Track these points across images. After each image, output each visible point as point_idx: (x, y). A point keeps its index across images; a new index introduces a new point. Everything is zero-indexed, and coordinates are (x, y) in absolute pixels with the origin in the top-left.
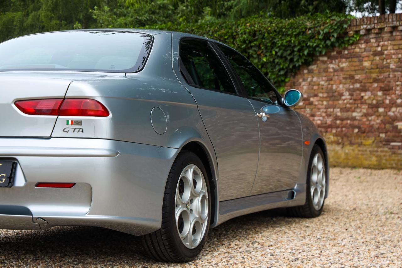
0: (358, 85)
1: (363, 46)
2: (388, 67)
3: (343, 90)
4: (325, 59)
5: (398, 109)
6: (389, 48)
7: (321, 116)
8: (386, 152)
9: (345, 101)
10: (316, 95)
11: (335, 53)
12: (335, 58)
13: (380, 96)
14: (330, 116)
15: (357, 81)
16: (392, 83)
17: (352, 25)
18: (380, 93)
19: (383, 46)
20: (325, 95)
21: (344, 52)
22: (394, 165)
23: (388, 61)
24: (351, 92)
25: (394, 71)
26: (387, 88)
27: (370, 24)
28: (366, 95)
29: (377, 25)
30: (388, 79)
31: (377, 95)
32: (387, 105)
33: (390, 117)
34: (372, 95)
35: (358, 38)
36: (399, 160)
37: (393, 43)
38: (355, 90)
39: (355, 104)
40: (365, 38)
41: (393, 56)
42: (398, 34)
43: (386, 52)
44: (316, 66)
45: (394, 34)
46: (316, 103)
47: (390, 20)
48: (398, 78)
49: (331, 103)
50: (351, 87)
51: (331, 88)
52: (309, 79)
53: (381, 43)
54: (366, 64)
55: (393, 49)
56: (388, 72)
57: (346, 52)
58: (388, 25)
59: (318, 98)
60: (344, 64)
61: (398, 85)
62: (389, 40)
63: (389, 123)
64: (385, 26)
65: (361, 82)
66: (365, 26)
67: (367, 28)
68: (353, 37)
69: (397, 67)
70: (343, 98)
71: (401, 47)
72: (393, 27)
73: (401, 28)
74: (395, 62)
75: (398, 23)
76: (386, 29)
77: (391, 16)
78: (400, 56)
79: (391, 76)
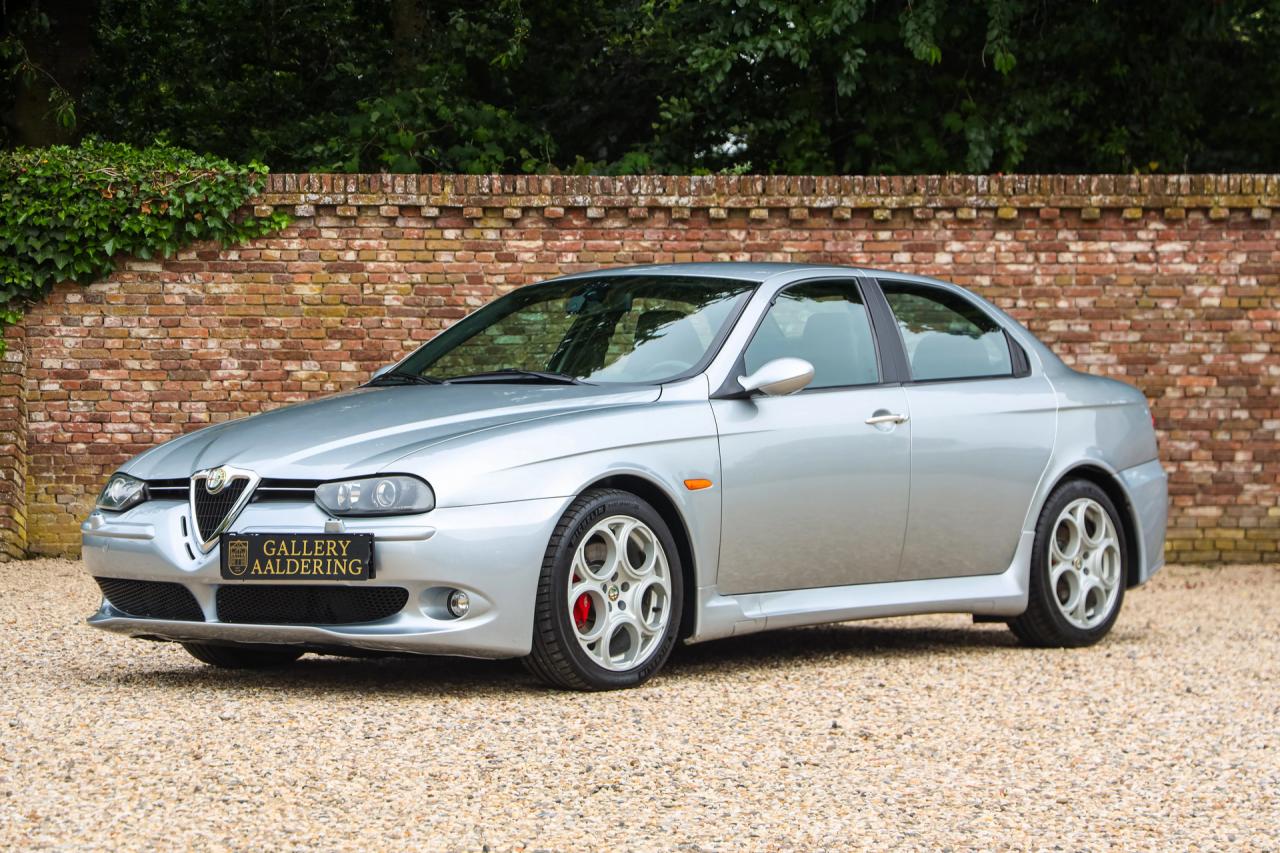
0: (275, 344)
1: (295, 245)
2: (379, 303)
3: (219, 354)
4: (156, 268)
6: (382, 257)
7: (132, 420)
9: (226, 383)
10: (114, 365)
11: (193, 255)
12: (193, 268)
13: (349, 373)
14: (169, 420)
15: (269, 333)
17: (270, 189)
18: (349, 366)
19: (363, 248)
20: (151, 365)
21: (227, 255)
23: (379, 288)
24: (249, 360)
25: (395, 312)
26: (375, 354)
27: (331, 192)
28: (302, 371)
29: (356, 198)
30: (374, 333)
31: (340, 370)
34: (321, 369)
35: (284, 225)
37: (396, 244)
38: (262, 355)
39: (262, 390)
40: (303, 225)
41: (396, 278)
42: (412, 224)
43: (371, 266)
44: (117, 285)
45: (400, 223)
46: (116, 386)
47: (399, 190)
48: (410, 330)
49: (171, 386)
50: (252, 346)
51: (176, 347)
52: (88, 321)
53: (357, 243)
54: (306, 291)
55: (397, 261)
56: (375, 314)
57: (234, 255)
58: (390, 202)
59: (123, 373)
60: (226, 287)
61: (408, 349)
62: (383, 236)
64: (383, 202)
65: (281, 335)
66: (314, 197)
67: (321, 202)
68: (270, 219)
69: (405, 304)
70: (220, 373)
71: (421, 256)
72: (402, 208)
73: (434, 212)
74: (402, 293)
75: (423, 200)
76: (384, 210)
77: (400, 180)
78: (417, 278)
79: (388, 325)
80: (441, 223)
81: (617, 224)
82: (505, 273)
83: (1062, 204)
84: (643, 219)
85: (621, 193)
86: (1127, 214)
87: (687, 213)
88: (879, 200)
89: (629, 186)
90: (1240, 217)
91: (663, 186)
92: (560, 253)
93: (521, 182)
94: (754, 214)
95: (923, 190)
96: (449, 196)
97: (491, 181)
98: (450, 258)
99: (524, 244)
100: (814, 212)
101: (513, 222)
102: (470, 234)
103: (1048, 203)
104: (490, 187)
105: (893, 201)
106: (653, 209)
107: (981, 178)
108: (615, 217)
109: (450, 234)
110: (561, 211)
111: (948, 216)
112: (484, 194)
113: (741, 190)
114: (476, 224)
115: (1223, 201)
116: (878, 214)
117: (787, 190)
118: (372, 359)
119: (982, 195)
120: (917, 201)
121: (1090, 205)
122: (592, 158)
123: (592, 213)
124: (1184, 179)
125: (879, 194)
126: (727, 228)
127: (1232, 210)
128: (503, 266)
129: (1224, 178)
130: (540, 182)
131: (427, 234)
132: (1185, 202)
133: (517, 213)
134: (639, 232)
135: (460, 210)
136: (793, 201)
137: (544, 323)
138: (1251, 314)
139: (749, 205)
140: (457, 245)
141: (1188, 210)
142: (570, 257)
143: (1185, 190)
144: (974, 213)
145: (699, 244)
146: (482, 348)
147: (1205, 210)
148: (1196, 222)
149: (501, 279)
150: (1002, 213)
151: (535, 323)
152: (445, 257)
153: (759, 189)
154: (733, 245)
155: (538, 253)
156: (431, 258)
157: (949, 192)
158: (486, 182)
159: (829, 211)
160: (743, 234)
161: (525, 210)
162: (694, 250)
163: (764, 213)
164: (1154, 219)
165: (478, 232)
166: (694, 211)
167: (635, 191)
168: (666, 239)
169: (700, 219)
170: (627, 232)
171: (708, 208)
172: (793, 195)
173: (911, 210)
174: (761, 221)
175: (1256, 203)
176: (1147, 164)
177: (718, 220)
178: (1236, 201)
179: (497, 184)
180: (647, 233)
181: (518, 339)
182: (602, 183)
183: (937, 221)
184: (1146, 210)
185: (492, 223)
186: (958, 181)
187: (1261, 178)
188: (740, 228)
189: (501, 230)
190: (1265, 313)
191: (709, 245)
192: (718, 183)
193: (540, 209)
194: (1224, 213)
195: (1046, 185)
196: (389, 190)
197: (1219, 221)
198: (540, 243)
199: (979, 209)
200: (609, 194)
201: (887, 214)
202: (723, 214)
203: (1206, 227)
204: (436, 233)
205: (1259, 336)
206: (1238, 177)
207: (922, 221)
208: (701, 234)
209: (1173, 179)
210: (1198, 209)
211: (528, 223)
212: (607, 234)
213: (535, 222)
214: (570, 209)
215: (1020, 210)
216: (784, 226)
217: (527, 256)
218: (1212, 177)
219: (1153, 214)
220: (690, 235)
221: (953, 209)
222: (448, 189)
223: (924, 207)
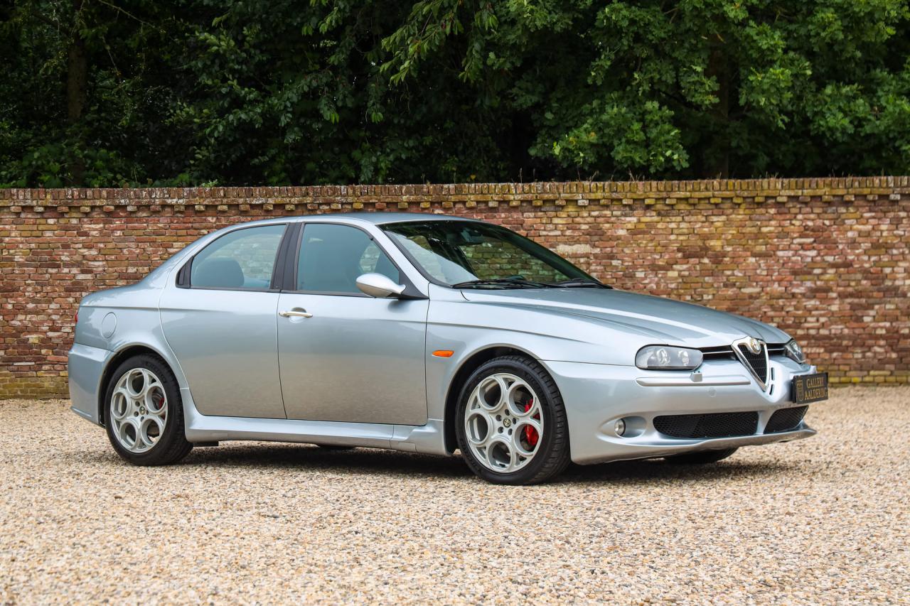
2: (12, 260)
5: (29, 316)
6: (13, 235)
8: (6, 375)
16: (19, 281)
22: (19, 393)
23: (11, 251)
25: (21, 265)
26: (9, 288)
30: (10, 276)
32: (9, 310)
33: (14, 327)
36: (28, 386)
37: (21, 227)
41: (21, 246)
42: (29, 216)
43: (7, 239)
45: (23, 215)
47: (21, 197)
48: (30, 275)
55: (21, 236)
56: (10, 266)
58: (16, 204)
61: (29, 285)
62: (13, 223)
63: (12, 336)
64: (12, 204)
69: (26, 260)
71: (34, 233)
72: (23, 207)
73: (41, 209)
74: (24, 254)
75: (34, 203)
76: (13, 209)
77: (21, 192)
78: (33, 246)
79: (17, 272)
80: (46, 215)
81: (145, 215)
82: (82, 242)
83: (387, 200)
84: (159, 212)
85: (146, 198)
86: (422, 205)
87: (182, 208)
88: (288, 200)
89: (150, 194)
90: (482, 206)
91: (169, 193)
92: (113, 230)
93: (89, 192)
94: (219, 208)
95: (311, 194)
96: (49, 200)
97: (73, 192)
98: (51, 235)
99: (93, 226)
100: (253, 206)
101: (86, 214)
102: (62, 221)
103: (379, 200)
104: (72, 195)
105: (295, 200)
106: (164, 206)
107: (343, 187)
108: (143, 211)
109: (51, 221)
110: (112, 208)
111: (326, 207)
112: (69, 199)
113: (212, 195)
114: (66, 216)
115: (472, 197)
116: (288, 207)
117: (237, 194)
118: (8, 291)
119: (344, 196)
120: (309, 200)
121: (402, 201)
122: (130, 179)
123: (129, 209)
124: (452, 186)
125: (288, 196)
126: (205, 216)
127: (478, 202)
128: (81, 238)
129: (473, 185)
130: (100, 192)
131: (38, 221)
132: (453, 198)
133: (88, 210)
134: (157, 219)
135: (56, 207)
136: (241, 201)
137: (104, 266)
138: (489, 261)
139: (217, 203)
140: (55, 227)
141: (455, 203)
142: (119, 233)
143: (452, 192)
144: (340, 206)
145: (190, 225)
146: (69, 282)
147: (464, 203)
148: (459, 209)
149: (80, 246)
150: (355, 206)
151: (99, 266)
152: (48, 234)
153: (222, 194)
154: (209, 225)
155: (101, 231)
156: (40, 235)
157: (326, 194)
158: (70, 192)
159: (261, 206)
160: (215, 219)
161: (93, 208)
162: (188, 228)
163: (225, 208)
164: (437, 208)
165: (67, 220)
166: (187, 207)
167: (153, 196)
168: (172, 222)
169: (191, 211)
170: (150, 219)
171: (194, 205)
172: (241, 197)
173: (306, 204)
174: (224, 212)
175: (490, 199)
176: (469, 176)
177: (201, 212)
178: (480, 198)
179: (76, 193)
180: (161, 219)
181: (89, 276)
182: (135, 192)
183: (321, 211)
184: (432, 203)
185: (74, 215)
186: (331, 189)
187: (492, 185)
188: (213, 216)
189: (80, 219)
190: (497, 260)
191: (196, 225)
192: (199, 191)
193: (101, 207)
194: (474, 204)
195: (378, 191)
196: (15, 197)
197: (471, 208)
198: (102, 225)
199: (343, 204)
200: (139, 198)
201: (292, 207)
202: (202, 208)
203: (465, 212)
204: (43, 221)
205: (493, 272)
206: (481, 185)
207: (312, 210)
208: (192, 220)
209: (446, 186)
210: (459, 202)
211: (95, 214)
212: (139, 220)
213: (99, 214)
214: (118, 207)
215: (365, 204)
216: (237, 215)
217: (94, 233)
218: (467, 185)
219: (436, 205)
220: (185, 220)
221: (328, 204)
222: (48, 196)
223: (312, 203)
